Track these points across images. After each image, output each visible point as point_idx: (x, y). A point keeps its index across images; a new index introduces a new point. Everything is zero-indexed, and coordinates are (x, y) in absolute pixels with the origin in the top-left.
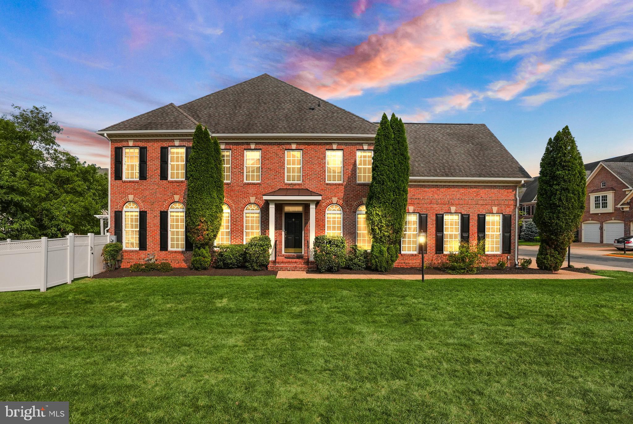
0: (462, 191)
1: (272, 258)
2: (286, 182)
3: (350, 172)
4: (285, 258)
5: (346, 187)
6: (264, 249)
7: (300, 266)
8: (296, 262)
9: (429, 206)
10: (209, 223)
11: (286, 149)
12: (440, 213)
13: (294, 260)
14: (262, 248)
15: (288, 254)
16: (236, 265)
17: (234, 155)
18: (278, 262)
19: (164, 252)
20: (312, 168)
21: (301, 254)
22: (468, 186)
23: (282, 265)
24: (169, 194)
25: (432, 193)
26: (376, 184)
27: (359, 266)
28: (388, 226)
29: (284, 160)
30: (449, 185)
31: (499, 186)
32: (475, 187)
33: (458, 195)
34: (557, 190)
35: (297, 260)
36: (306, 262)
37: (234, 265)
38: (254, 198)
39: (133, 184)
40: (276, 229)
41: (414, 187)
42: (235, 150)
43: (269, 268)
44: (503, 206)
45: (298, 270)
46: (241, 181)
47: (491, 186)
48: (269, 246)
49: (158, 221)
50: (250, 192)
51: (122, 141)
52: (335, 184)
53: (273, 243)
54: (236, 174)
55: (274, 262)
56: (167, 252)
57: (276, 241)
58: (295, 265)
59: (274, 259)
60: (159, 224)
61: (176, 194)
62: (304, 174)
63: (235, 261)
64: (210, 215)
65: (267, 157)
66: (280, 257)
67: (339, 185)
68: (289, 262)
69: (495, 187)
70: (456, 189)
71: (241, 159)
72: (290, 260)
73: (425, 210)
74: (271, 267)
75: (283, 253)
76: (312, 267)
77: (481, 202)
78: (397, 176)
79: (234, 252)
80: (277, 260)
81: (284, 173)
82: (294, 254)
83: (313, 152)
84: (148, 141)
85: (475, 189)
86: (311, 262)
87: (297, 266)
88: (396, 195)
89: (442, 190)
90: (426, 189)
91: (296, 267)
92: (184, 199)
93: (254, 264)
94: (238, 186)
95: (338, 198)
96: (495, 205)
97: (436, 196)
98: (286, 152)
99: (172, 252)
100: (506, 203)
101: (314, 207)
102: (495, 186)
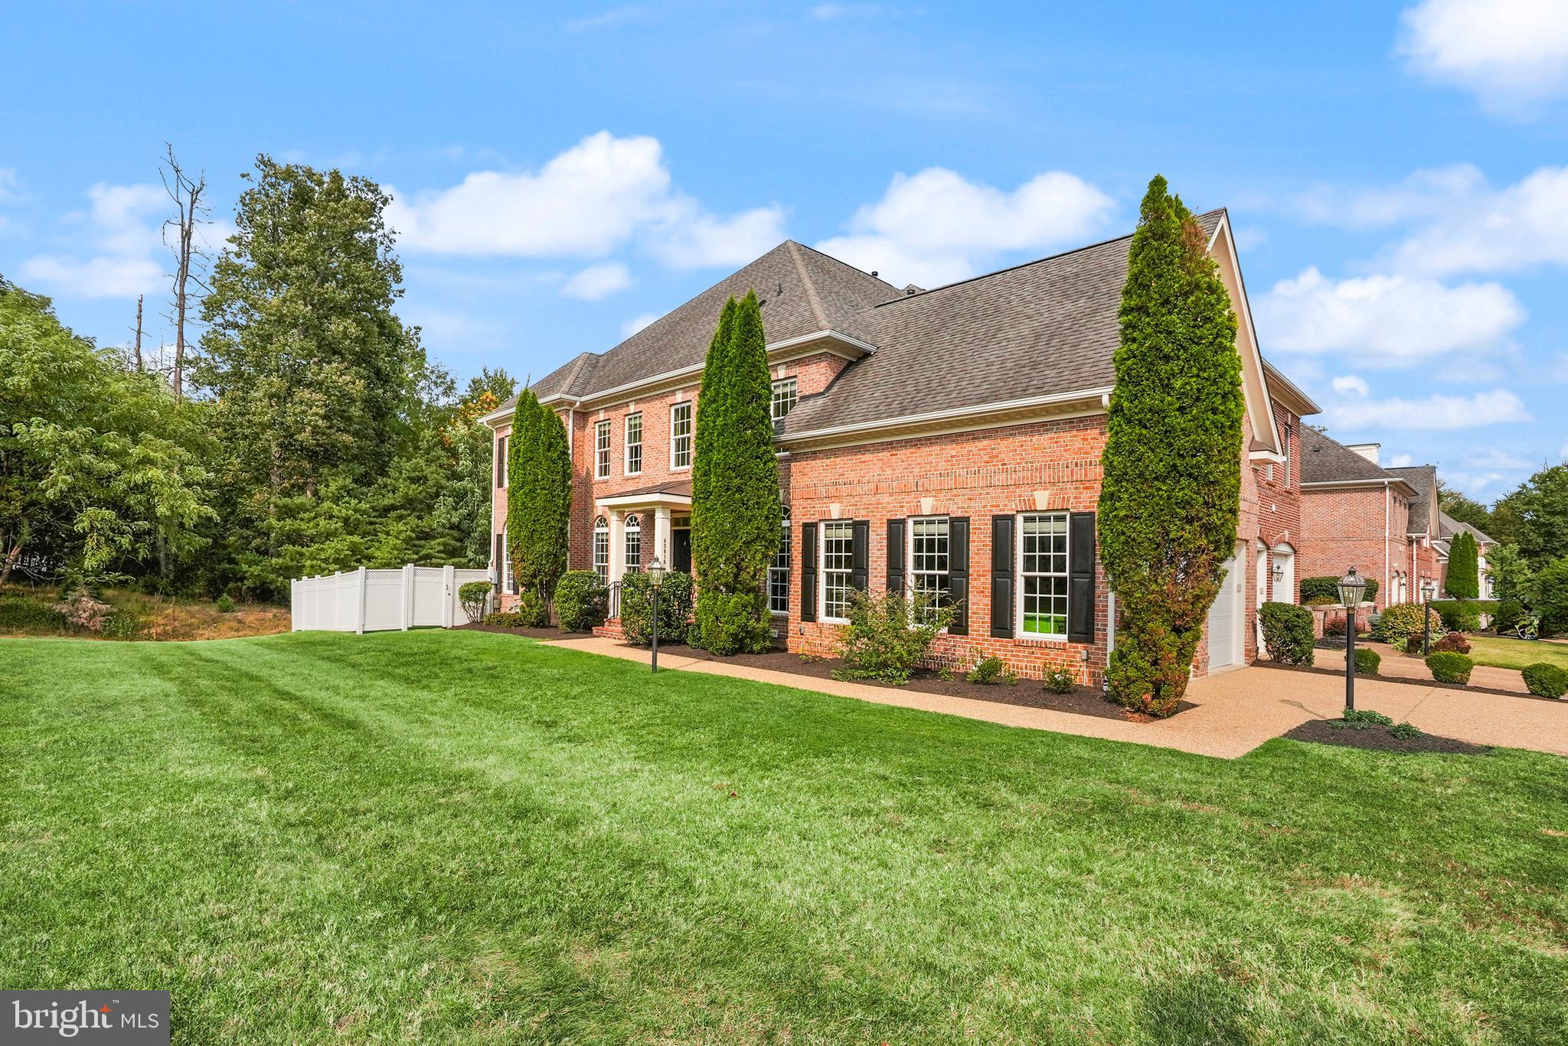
0: (951, 450)
9: (874, 500)
12: (898, 517)
22: (967, 433)
25: (880, 464)
30: (919, 440)
31: (1057, 423)
32: (987, 434)
33: (942, 465)
41: (843, 455)
44: (1069, 485)
47: (1032, 425)
69: (1044, 427)
70: (936, 448)
73: (863, 512)
77: (1001, 479)
85: (986, 442)
89: (903, 453)
90: (868, 457)
96: (1043, 485)
97: (889, 472)
100: (1079, 474)
102: (1044, 424)
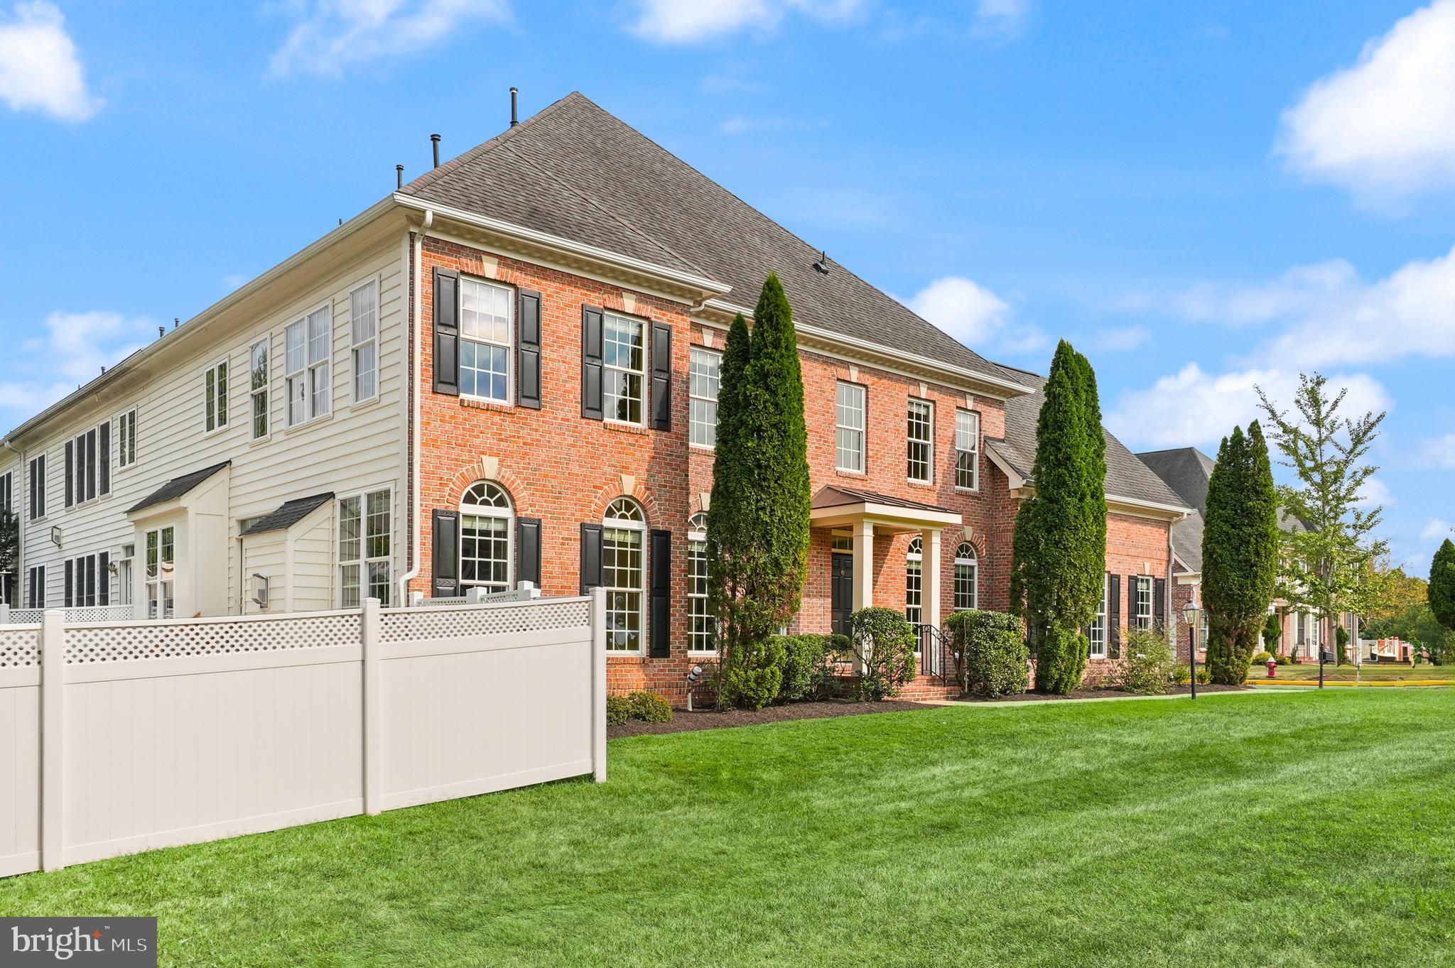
3: (946, 460)
5: (939, 496)
11: (838, 379)
20: (885, 439)
22: (1119, 515)
24: (606, 468)
29: (835, 409)
32: (1126, 519)
34: (1250, 535)
39: (497, 419)
44: (1155, 561)
47: (1143, 519)
51: (457, 250)
52: (923, 487)
61: (625, 469)
62: (870, 453)
67: (929, 489)
69: (1147, 521)
77: (1132, 551)
81: (834, 444)
83: (886, 399)
84: (542, 273)
85: (1125, 524)
92: (647, 489)
96: (1147, 559)
100: (1159, 555)
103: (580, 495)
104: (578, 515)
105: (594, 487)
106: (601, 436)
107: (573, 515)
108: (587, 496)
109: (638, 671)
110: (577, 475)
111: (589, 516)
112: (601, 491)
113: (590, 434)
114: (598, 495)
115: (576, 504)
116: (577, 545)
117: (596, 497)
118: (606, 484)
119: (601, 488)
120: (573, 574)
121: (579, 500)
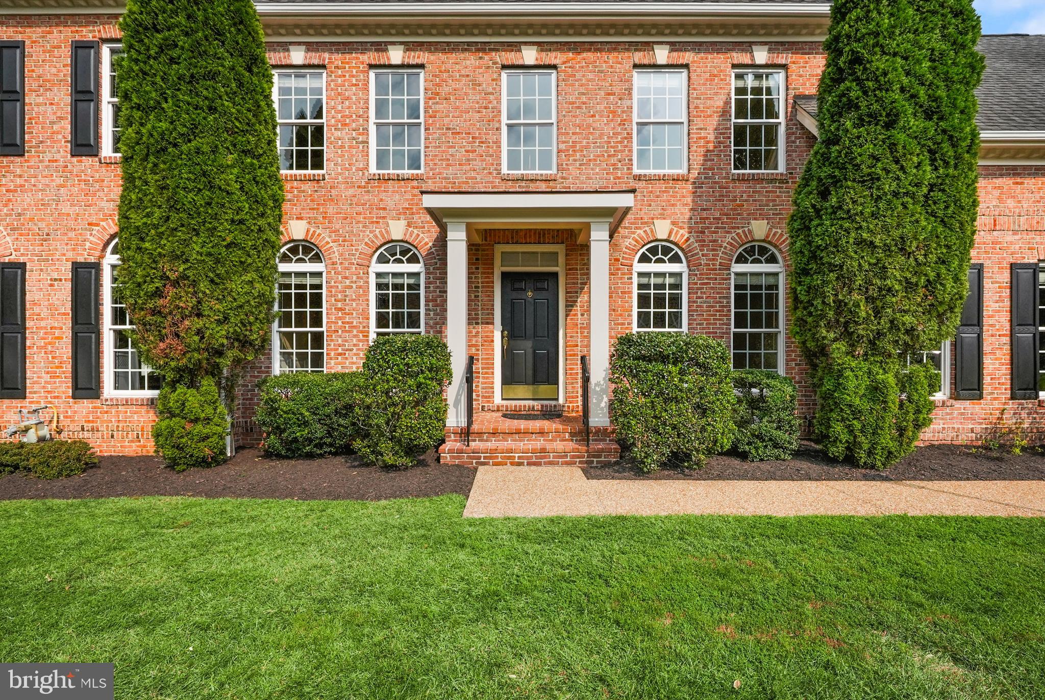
1: (455, 419)
2: (505, 170)
3: (711, 137)
4: (505, 416)
5: (697, 184)
6: (419, 385)
7: (559, 446)
8: (542, 433)
9: (988, 238)
10: (203, 286)
11: (504, 67)
12: (1027, 260)
13: (537, 424)
14: (411, 382)
15: (514, 403)
16: (331, 445)
17: (336, 85)
18: (480, 434)
19: (86, 405)
20: (589, 126)
21: (553, 403)
23: (492, 444)
24: (104, 204)
26: (855, 126)
27: (776, 446)
28: (910, 286)
29: (499, 102)
35: (546, 424)
36: (580, 432)
37: (320, 446)
38: (403, 223)
40: (472, 320)
42: (337, 67)
43: (446, 458)
45: (551, 463)
46: (358, 169)
48: (441, 372)
49: (63, 295)
50: (390, 203)
52: (663, 179)
53: (458, 366)
54: (342, 147)
55: (466, 434)
56: (98, 403)
57: (471, 360)
58: (540, 443)
59: (463, 423)
60: (68, 307)
62: (562, 146)
63: (319, 431)
64: (209, 254)
65: (444, 90)
66: (488, 415)
67: (676, 179)
68: (518, 432)
71: (359, 99)
72: (522, 424)
74: (451, 451)
75: (498, 400)
76: (602, 450)
78: (942, 93)
79: (318, 401)
80: (475, 427)
81: (498, 143)
82: (531, 403)
83: (590, 76)
86: (598, 431)
87: (549, 446)
88: (947, 164)
89: (1031, 183)
91: (543, 450)
93: (385, 446)
94: (350, 184)
95: (673, 223)
98: (504, 75)
99: (116, 404)
101: (605, 235)
103: (72, 234)
104: (70, 255)
105: (89, 224)
106: (97, 171)
107: (64, 255)
108: (81, 234)
109: (148, 412)
110: (68, 215)
111: (82, 255)
112: (97, 228)
113: (83, 171)
114: (94, 232)
115: (67, 244)
116: (69, 285)
117: (91, 234)
118: (103, 220)
119: (97, 225)
120: (64, 314)
121: (70, 239)
